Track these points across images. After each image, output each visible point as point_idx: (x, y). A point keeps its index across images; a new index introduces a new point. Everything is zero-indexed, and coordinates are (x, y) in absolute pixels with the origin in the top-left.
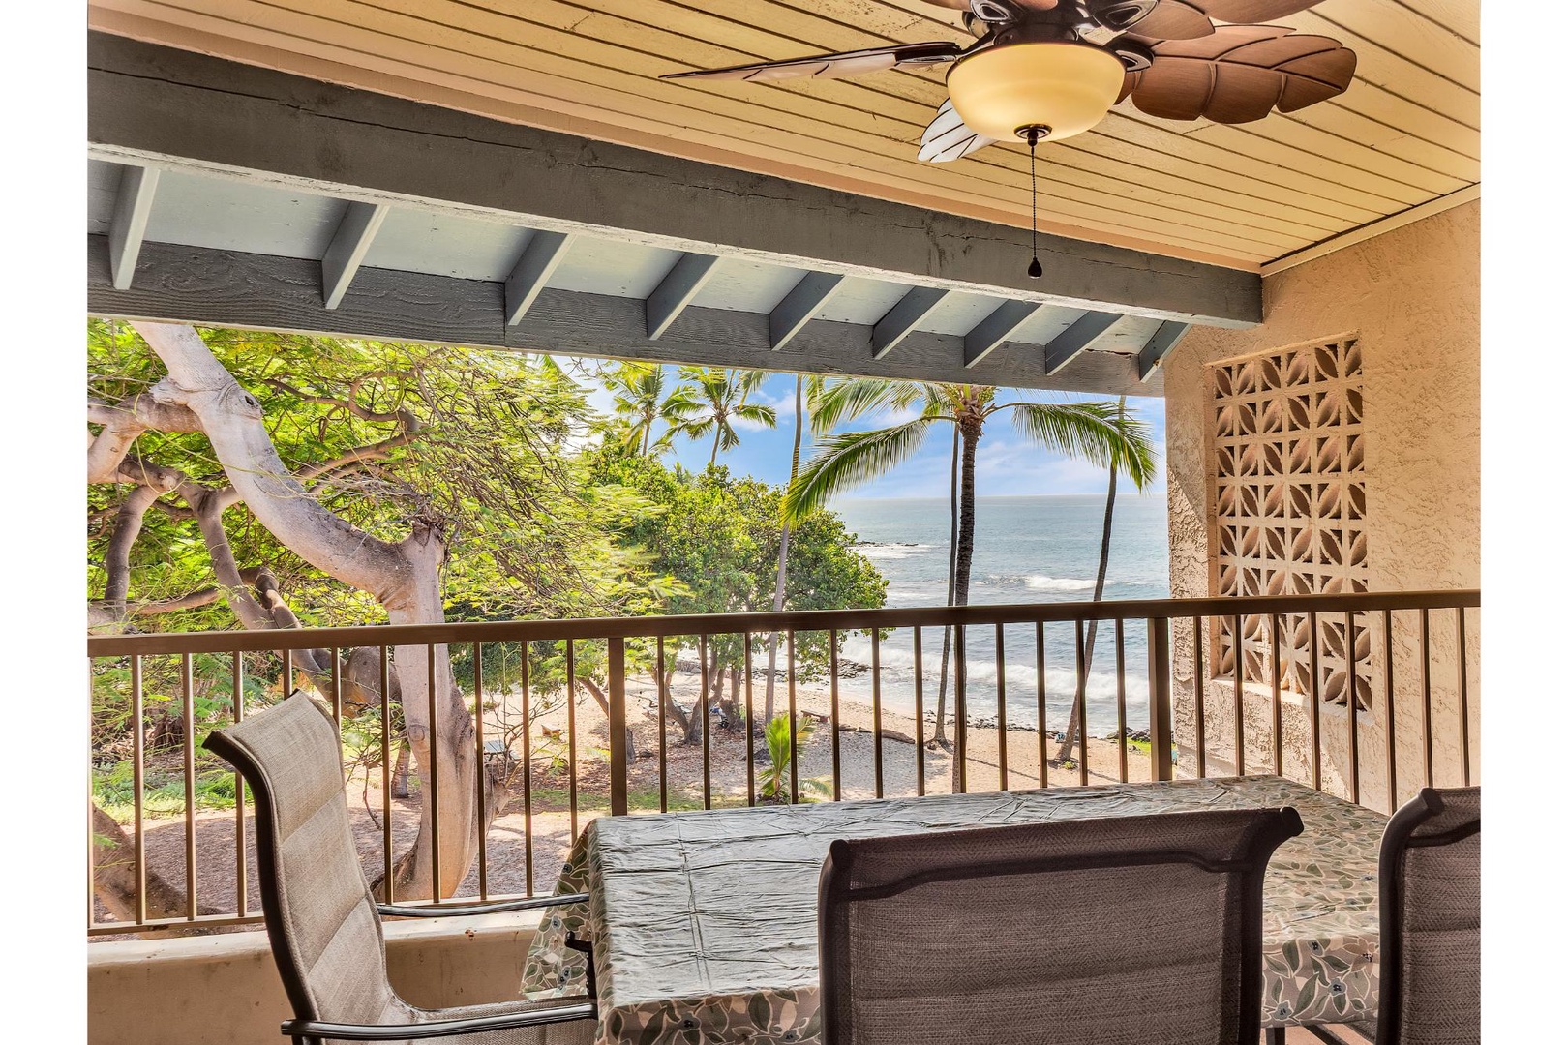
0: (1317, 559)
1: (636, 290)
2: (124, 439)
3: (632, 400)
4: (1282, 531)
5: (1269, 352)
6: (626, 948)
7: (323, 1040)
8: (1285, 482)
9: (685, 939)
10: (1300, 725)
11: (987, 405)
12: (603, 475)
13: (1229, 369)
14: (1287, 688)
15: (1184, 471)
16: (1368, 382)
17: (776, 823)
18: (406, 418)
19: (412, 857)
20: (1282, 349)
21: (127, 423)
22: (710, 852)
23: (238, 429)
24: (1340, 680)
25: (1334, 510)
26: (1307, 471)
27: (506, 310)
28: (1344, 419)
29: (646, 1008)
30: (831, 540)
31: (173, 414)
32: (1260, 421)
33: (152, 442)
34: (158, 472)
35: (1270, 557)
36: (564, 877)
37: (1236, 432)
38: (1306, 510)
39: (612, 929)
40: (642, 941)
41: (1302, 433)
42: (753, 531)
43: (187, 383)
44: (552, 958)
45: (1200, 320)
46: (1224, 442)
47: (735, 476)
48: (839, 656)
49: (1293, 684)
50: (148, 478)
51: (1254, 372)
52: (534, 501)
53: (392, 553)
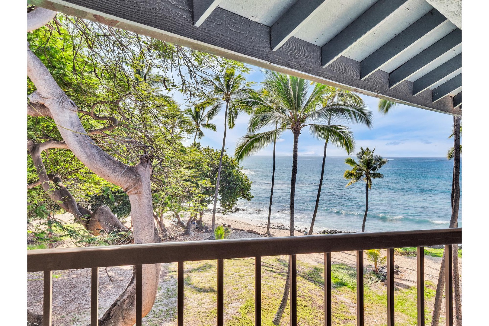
11: (302, 124)
18: (113, 119)
23: (67, 115)
30: (234, 168)
31: (36, 108)
42: (209, 165)
43: (45, 94)
48: (236, 206)
53: (132, 170)
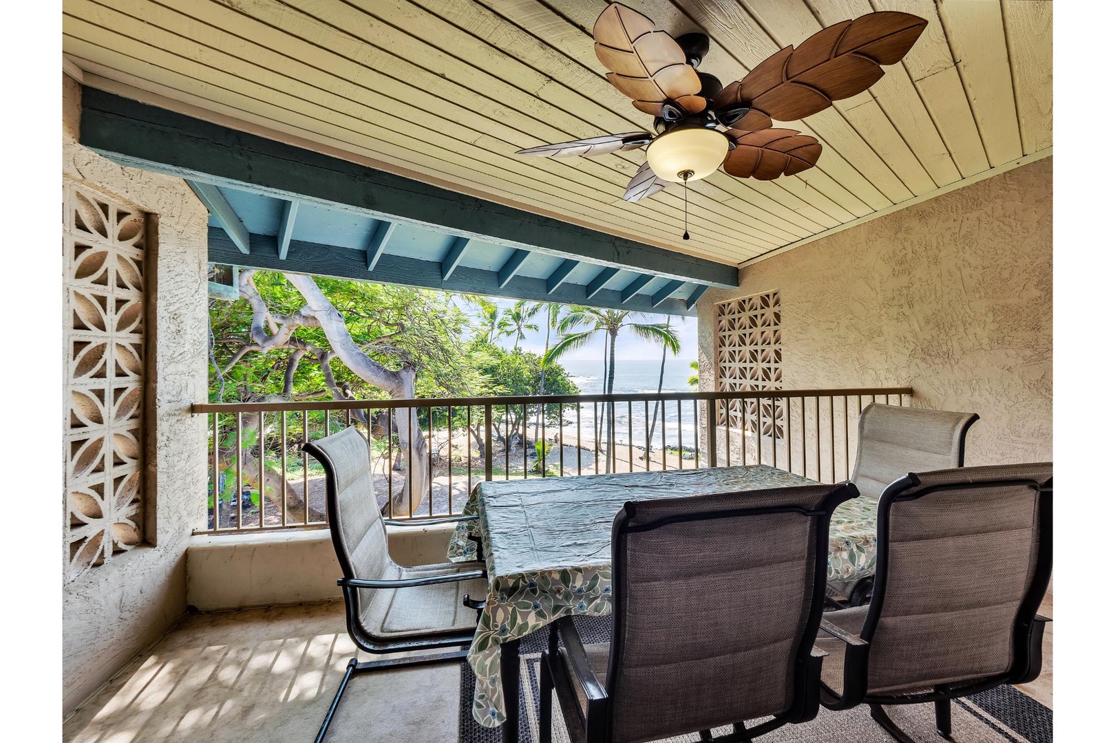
0: (760, 379)
1: (494, 268)
2: (290, 330)
3: (486, 322)
4: (745, 368)
5: (740, 298)
6: (499, 545)
7: (358, 588)
8: (746, 350)
9: (526, 540)
10: (752, 444)
11: (620, 324)
12: (475, 348)
13: (724, 305)
14: (747, 430)
15: (705, 345)
16: (784, 310)
17: (558, 484)
18: (402, 326)
19: (401, 495)
20: (746, 297)
21: (291, 323)
22: (532, 498)
23: (335, 326)
24: (769, 427)
25: (767, 360)
26: (756, 344)
27: (443, 274)
28: (772, 324)
29: (511, 577)
30: (560, 375)
31: (309, 320)
32: (737, 325)
33: (303, 334)
34: (305, 344)
35: (740, 378)
36: (466, 507)
37: (727, 329)
38: (756, 360)
39: (492, 535)
40: (507, 541)
41: (754, 330)
42: (531, 371)
43: (315, 308)
44: (461, 543)
45: (716, 285)
46: (722, 334)
47: (525, 350)
48: (563, 418)
49: (750, 429)
50: (300, 346)
51: (735, 306)
52: (450, 357)
53: (395, 375)
